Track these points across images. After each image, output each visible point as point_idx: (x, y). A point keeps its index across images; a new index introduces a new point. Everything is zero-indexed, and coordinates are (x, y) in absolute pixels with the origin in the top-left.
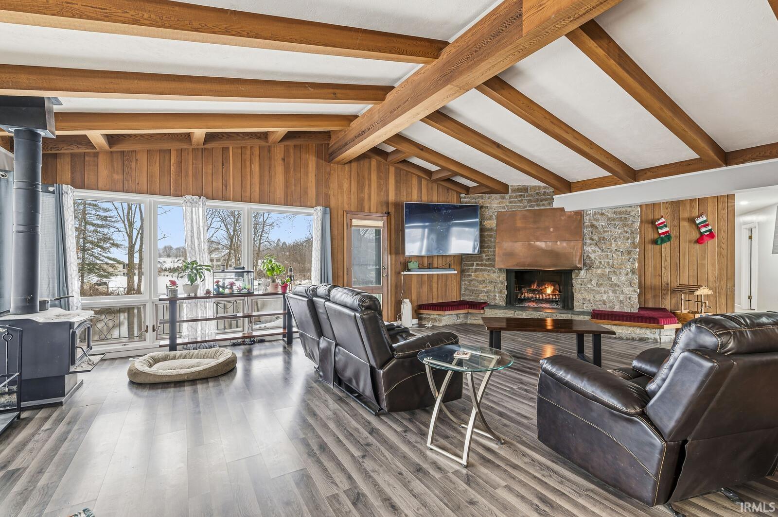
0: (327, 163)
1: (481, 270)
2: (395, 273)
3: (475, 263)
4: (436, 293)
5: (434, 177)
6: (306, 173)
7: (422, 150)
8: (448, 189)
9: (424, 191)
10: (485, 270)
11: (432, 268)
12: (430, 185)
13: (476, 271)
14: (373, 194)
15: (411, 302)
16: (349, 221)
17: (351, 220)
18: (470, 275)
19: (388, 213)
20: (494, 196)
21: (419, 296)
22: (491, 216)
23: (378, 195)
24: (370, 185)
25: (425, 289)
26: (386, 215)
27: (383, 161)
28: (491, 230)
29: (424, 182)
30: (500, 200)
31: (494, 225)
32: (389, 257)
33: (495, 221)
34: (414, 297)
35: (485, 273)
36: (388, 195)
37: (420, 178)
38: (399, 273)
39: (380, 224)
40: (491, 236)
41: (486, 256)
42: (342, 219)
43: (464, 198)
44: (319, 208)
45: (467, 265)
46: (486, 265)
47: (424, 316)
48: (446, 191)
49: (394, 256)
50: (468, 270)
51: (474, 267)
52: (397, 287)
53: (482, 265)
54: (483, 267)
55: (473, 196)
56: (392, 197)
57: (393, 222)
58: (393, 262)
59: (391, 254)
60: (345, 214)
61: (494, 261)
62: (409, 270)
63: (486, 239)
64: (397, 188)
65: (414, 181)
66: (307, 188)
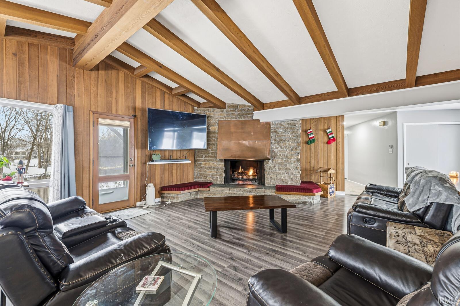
0: (72, 67)
1: (208, 160)
2: (141, 163)
3: (204, 155)
4: (176, 177)
5: (174, 92)
6: (46, 72)
7: (161, 67)
8: (185, 103)
9: (166, 102)
10: (210, 160)
11: (172, 159)
12: (171, 98)
13: (205, 161)
14: (120, 99)
15: (155, 185)
16: (95, 120)
17: (98, 119)
18: (200, 164)
19: (135, 116)
20: (216, 109)
21: (162, 180)
22: (215, 123)
23: (126, 101)
24: (117, 92)
25: (167, 174)
26: (133, 117)
27: (130, 74)
28: (214, 133)
29: (166, 96)
30: (221, 113)
31: (217, 130)
32: (136, 151)
33: (217, 127)
34: (157, 181)
35: (211, 162)
36: (135, 102)
37: (163, 93)
38: (145, 163)
39: (127, 124)
40: (214, 137)
41: (211, 150)
42: (88, 118)
43: (197, 110)
44: (59, 105)
45: (199, 157)
46: (211, 157)
47: (165, 195)
48: (183, 104)
49: (140, 151)
50: (199, 160)
51: (203, 158)
52: (143, 174)
53: (208, 157)
54: (210, 158)
55: (203, 109)
56: (138, 104)
57: (139, 124)
58: (139, 155)
59: (137, 148)
60: (91, 113)
61: (217, 154)
62: (153, 161)
63: (211, 139)
64: (143, 97)
65: (158, 94)
66: (47, 86)
